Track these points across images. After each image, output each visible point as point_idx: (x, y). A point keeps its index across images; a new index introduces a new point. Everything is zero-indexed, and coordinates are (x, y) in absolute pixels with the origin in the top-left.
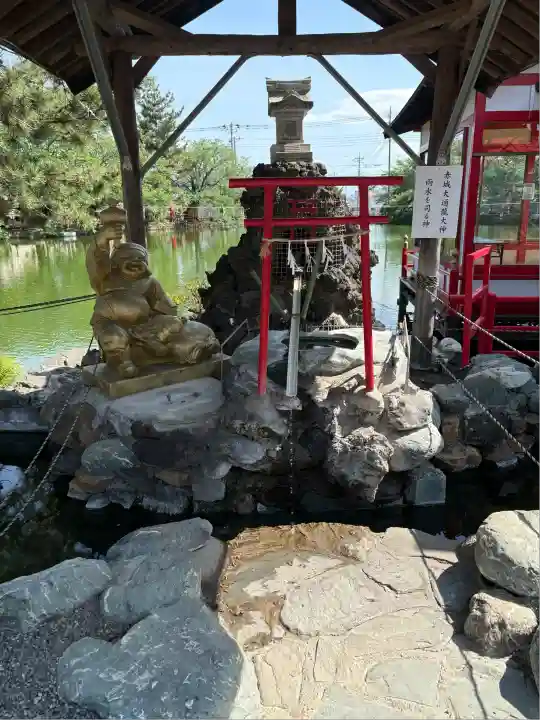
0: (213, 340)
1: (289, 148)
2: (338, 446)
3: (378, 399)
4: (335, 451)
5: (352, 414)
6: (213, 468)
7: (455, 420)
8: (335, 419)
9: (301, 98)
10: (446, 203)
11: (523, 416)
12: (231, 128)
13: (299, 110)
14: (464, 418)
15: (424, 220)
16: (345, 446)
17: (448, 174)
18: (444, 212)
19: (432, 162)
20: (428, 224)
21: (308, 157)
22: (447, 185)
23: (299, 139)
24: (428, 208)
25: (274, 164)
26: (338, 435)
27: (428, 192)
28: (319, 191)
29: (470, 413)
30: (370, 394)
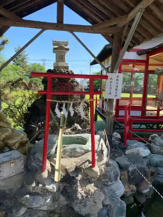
0: (25, 139)
1: (61, 64)
2: (79, 196)
3: (97, 172)
4: (78, 199)
5: (86, 178)
6: (18, 210)
7: (126, 173)
8: (78, 182)
9: (65, 47)
10: (117, 86)
11: (149, 168)
12: (44, 60)
13: (64, 51)
14: (128, 172)
15: (109, 92)
16: (82, 196)
17: (118, 76)
18: (116, 90)
19: (112, 72)
20: (110, 94)
21: (67, 68)
22: (117, 80)
23: (64, 61)
24: (111, 88)
25: (54, 70)
26: (79, 189)
27: (111, 82)
28: (71, 80)
29: (130, 169)
30: (94, 169)
